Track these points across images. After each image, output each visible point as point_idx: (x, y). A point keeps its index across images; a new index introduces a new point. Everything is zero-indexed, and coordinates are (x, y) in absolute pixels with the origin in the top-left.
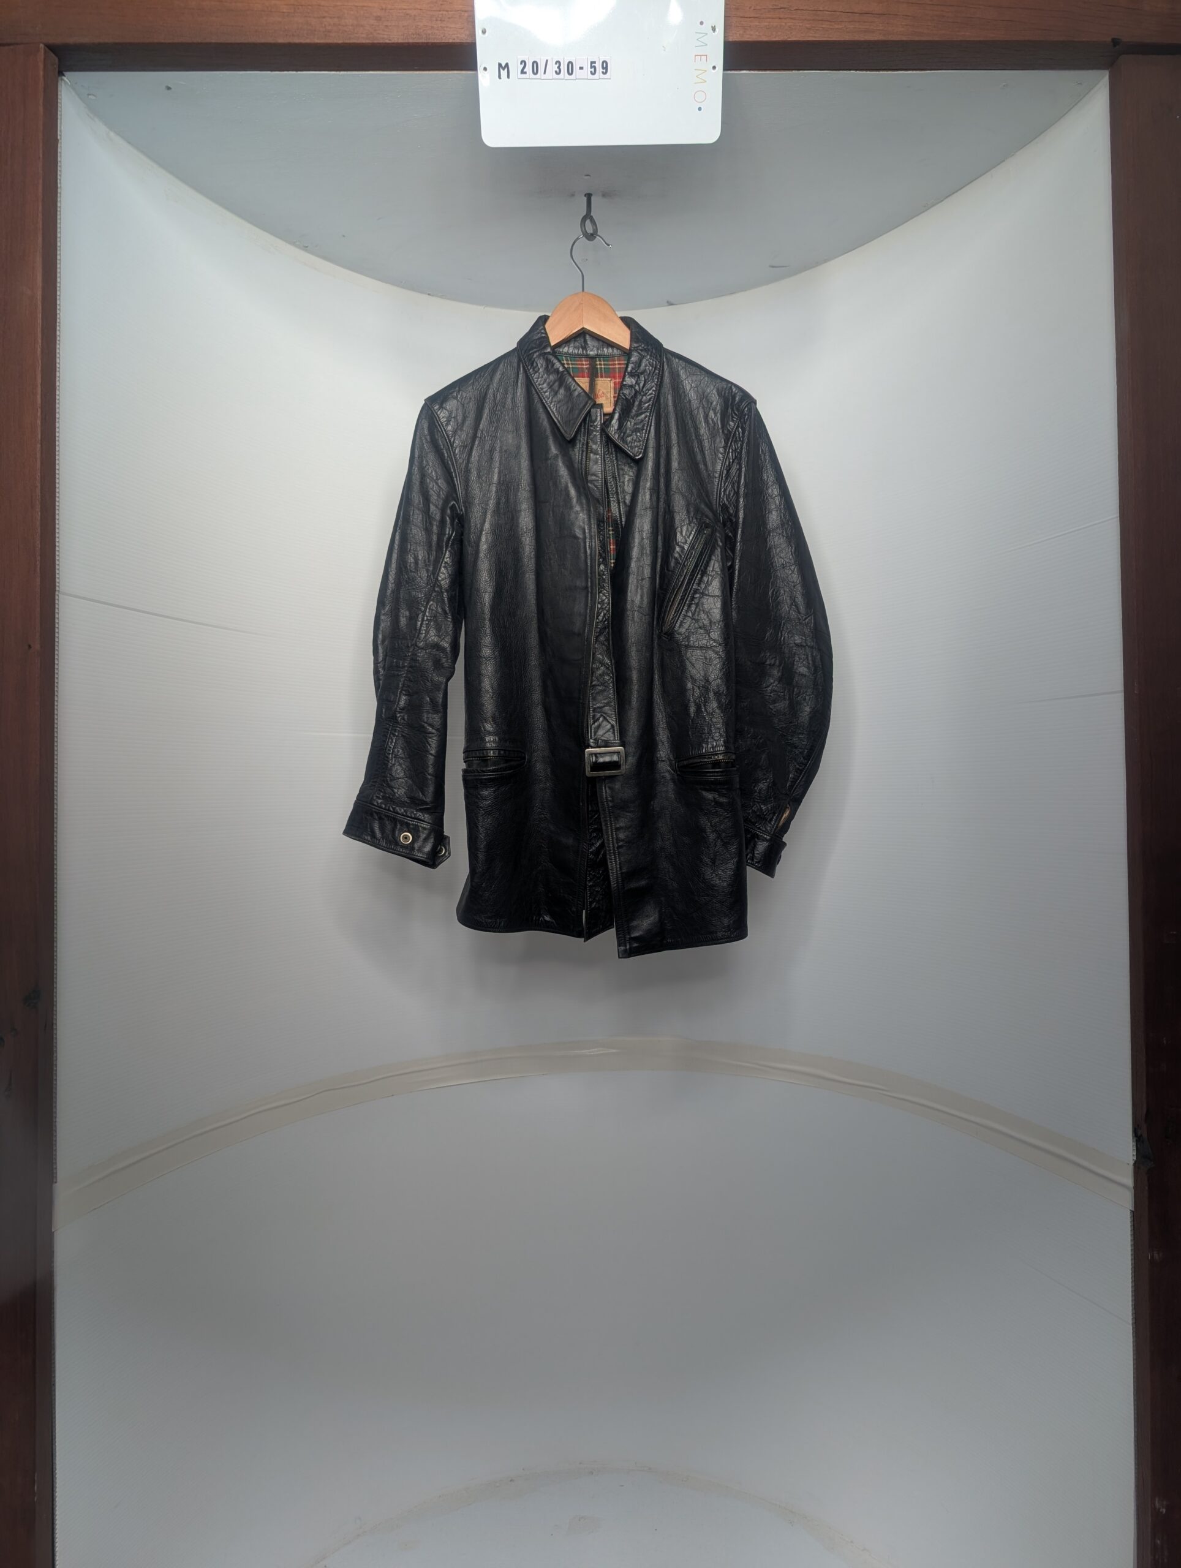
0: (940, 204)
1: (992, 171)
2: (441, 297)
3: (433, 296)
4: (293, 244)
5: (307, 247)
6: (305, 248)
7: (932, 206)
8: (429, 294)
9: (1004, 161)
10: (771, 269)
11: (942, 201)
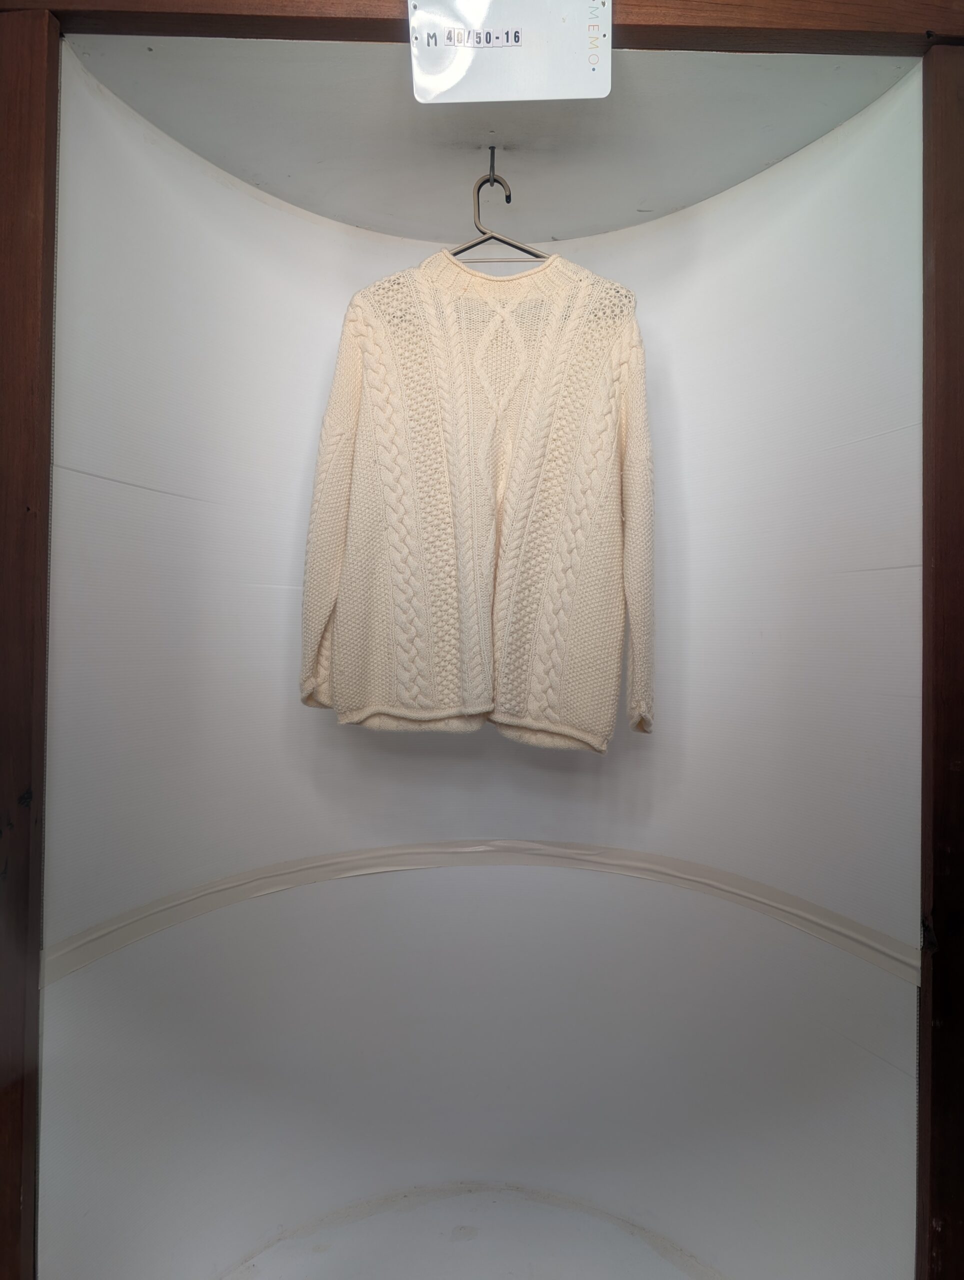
0: (780, 162)
1: (823, 137)
2: (366, 229)
3: (360, 228)
4: (247, 182)
6: (257, 186)
7: (772, 166)
8: (357, 226)
9: (833, 129)
10: (639, 212)
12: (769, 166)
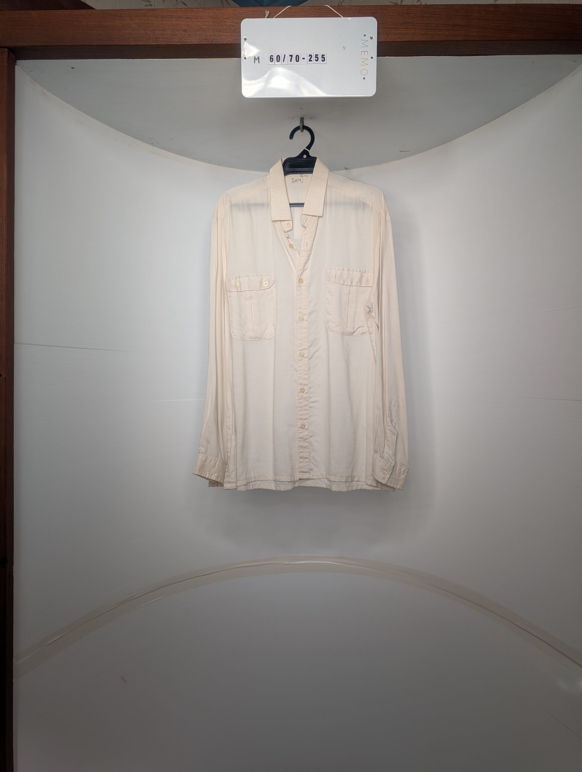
0: (494, 121)
1: (523, 105)
2: (225, 166)
3: (221, 166)
4: (146, 142)
5: (153, 144)
6: (152, 144)
7: (488, 123)
8: (218, 165)
9: (530, 100)
10: (401, 152)
11: (494, 120)
12: (486, 123)
